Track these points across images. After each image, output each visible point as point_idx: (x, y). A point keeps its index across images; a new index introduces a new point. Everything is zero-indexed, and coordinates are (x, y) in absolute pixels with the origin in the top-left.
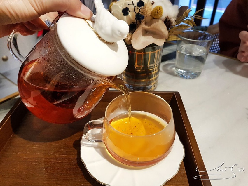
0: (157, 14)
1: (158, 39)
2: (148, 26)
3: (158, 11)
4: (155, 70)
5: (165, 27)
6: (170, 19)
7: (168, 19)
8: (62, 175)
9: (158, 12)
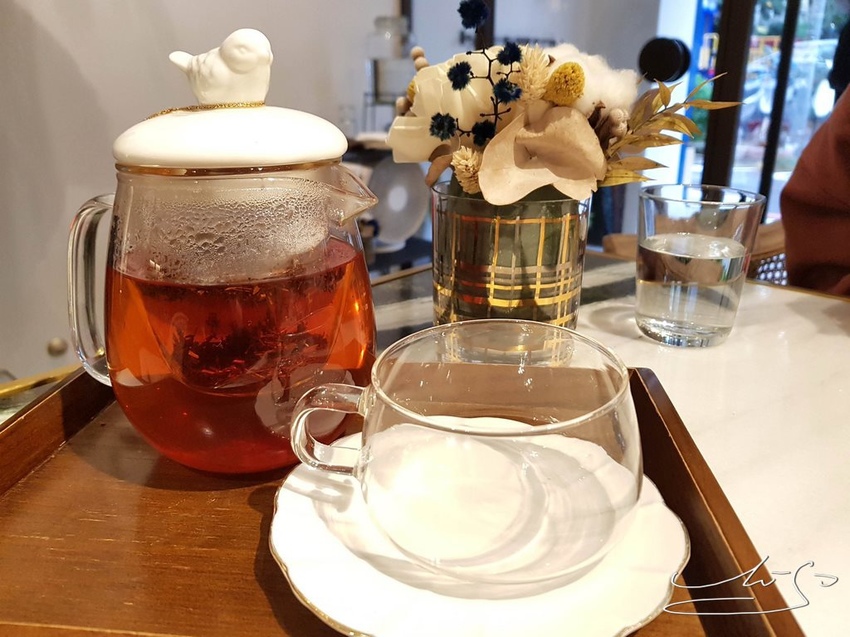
0: (564, 86)
1: (571, 181)
2: (537, 132)
3: (568, 78)
4: (562, 288)
5: (595, 139)
6: (611, 110)
7: (603, 112)
8: (190, 612)
9: (566, 82)
